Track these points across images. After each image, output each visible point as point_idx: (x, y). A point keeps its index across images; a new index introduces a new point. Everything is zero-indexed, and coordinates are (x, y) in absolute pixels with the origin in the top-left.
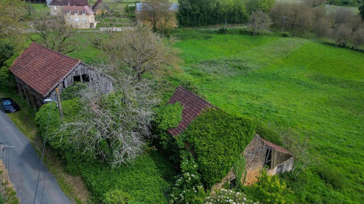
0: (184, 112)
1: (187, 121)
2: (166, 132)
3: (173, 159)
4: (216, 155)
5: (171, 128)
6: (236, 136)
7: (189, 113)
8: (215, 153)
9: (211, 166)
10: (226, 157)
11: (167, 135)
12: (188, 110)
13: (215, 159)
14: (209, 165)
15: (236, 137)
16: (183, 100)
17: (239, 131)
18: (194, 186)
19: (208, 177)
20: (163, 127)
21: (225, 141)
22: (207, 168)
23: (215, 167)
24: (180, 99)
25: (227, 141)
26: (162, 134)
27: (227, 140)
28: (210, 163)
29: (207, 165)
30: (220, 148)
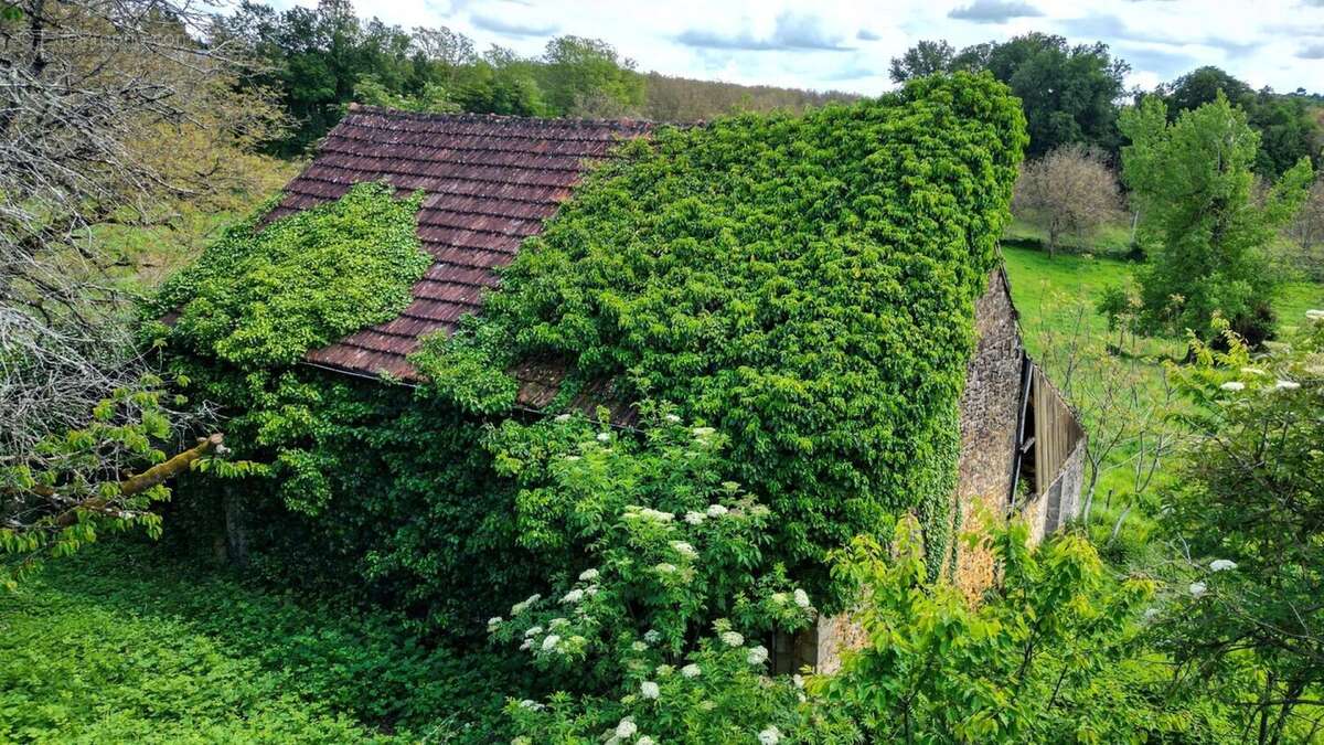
0: (435, 227)
1: (481, 259)
2: (305, 372)
3: (406, 562)
4: (849, 320)
5: (349, 332)
6: (947, 180)
7: (478, 214)
8: (838, 309)
9: (837, 400)
10: (926, 326)
11: (315, 395)
12: (468, 204)
13: (852, 349)
14: (824, 397)
15: (947, 186)
16: (405, 167)
17: (953, 145)
18: (721, 624)
19: (827, 514)
20: (269, 345)
21: (886, 226)
22: (803, 429)
23: (873, 408)
24: (378, 166)
25: (899, 222)
26: (269, 398)
27: (899, 213)
28: (825, 380)
29: (805, 403)
30: (864, 266)
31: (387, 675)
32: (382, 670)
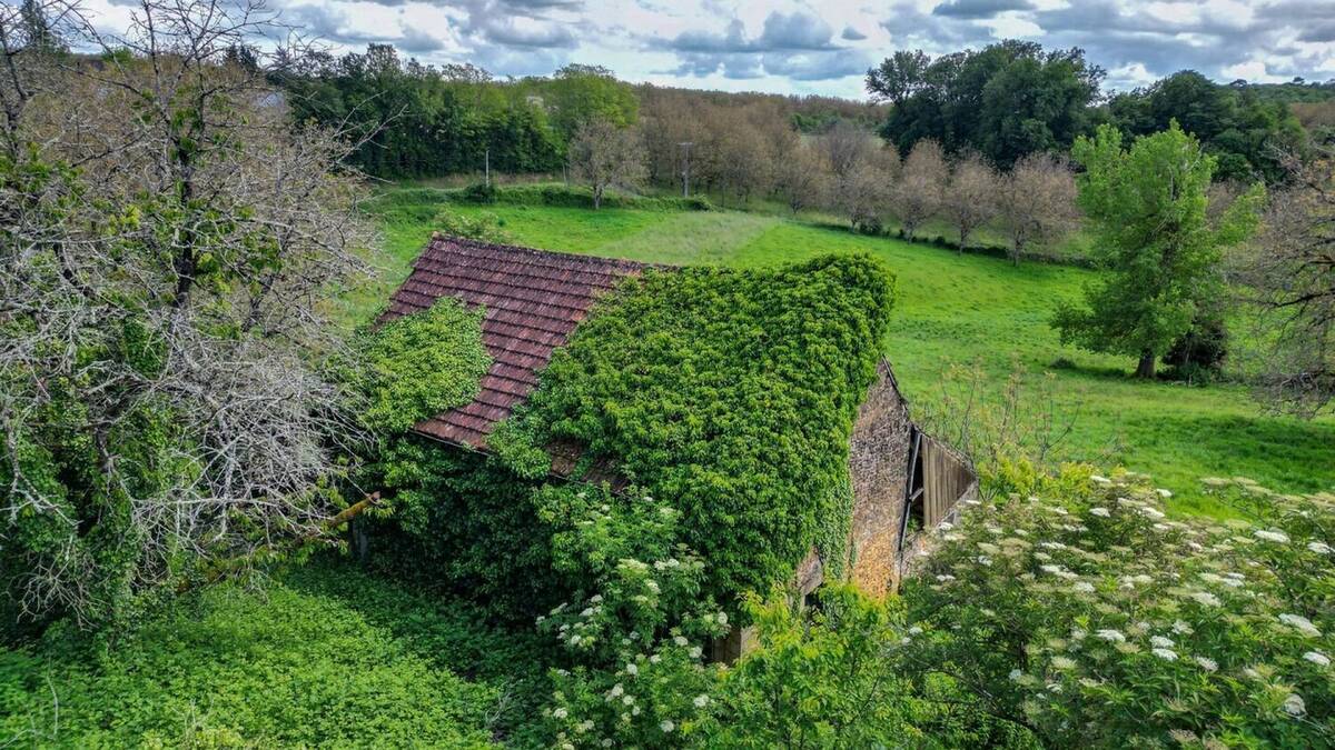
0: (494, 333)
1: (526, 362)
2: (415, 438)
3: (477, 569)
4: (761, 436)
5: (441, 411)
6: (833, 335)
7: (523, 327)
8: (755, 428)
9: (751, 492)
10: (813, 440)
11: (420, 455)
12: (515, 319)
13: (762, 457)
14: (742, 490)
15: (833, 339)
16: (473, 285)
17: (840, 309)
18: (675, 631)
19: (743, 563)
20: (391, 419)
21: (790, 369)
22: (729, 511)
23: (774, 497)
24: (453, 283)
25: (799, 366)
26: (391, 455)
27: (799, 360)
28: (744, 478)
29: (730, 494)
30: (773, 398)
31: (468, 644)
32: (464, 641)
